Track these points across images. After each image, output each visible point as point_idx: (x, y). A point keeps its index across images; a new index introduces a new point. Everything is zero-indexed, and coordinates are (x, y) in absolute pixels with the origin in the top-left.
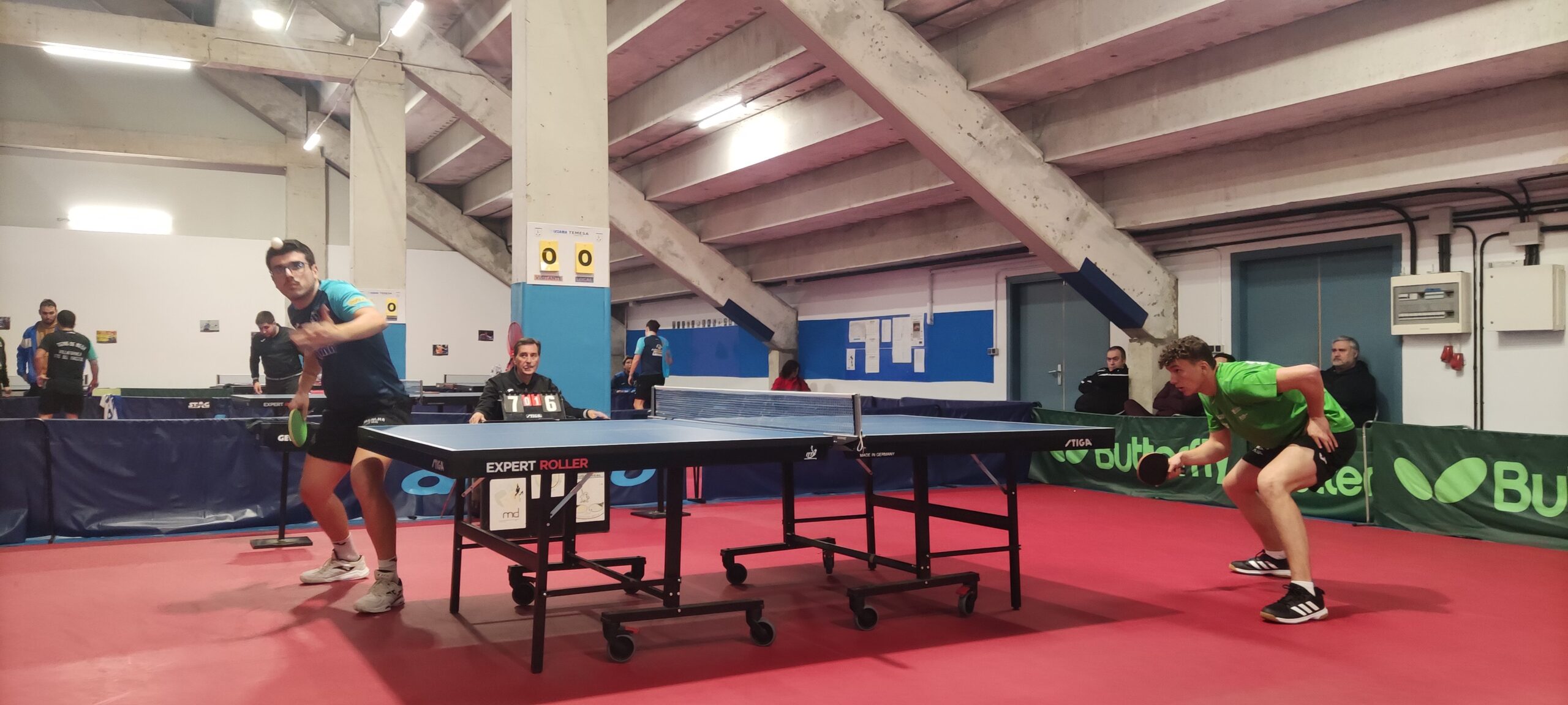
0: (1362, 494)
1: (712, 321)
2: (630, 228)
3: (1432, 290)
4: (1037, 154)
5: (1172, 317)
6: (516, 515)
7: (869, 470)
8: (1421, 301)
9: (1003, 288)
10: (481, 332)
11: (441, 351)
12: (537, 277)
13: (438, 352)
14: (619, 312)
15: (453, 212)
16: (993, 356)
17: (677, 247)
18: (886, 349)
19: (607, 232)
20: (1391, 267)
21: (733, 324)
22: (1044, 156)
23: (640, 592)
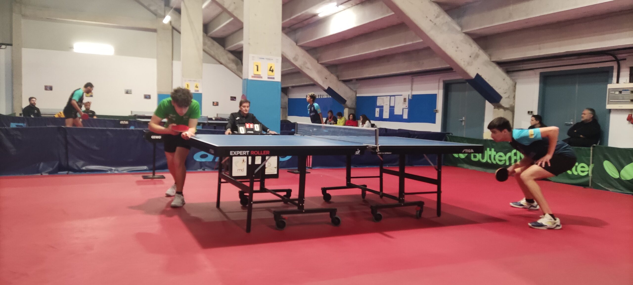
0: (588, 175)
1: (322, 95)
2: (290, 56)
3: (625, 90)
4: (459, 29)
5: (512, 98)
6: (243, 170)
7: (381, 159)
8: (620, 95)
9: (441, 85)
10: (231, 97)
11: (216, 104)
12: (252, 77)
13: (215, 104)
14: (285, 90)
15: (221, 49)
16: (436, 113)
17: (309, 65)
18: (392, 109)
19: (280, 59)
20: (608, 80)
21: (330, 97)
22: (462, 30)
23: (289, 203)
